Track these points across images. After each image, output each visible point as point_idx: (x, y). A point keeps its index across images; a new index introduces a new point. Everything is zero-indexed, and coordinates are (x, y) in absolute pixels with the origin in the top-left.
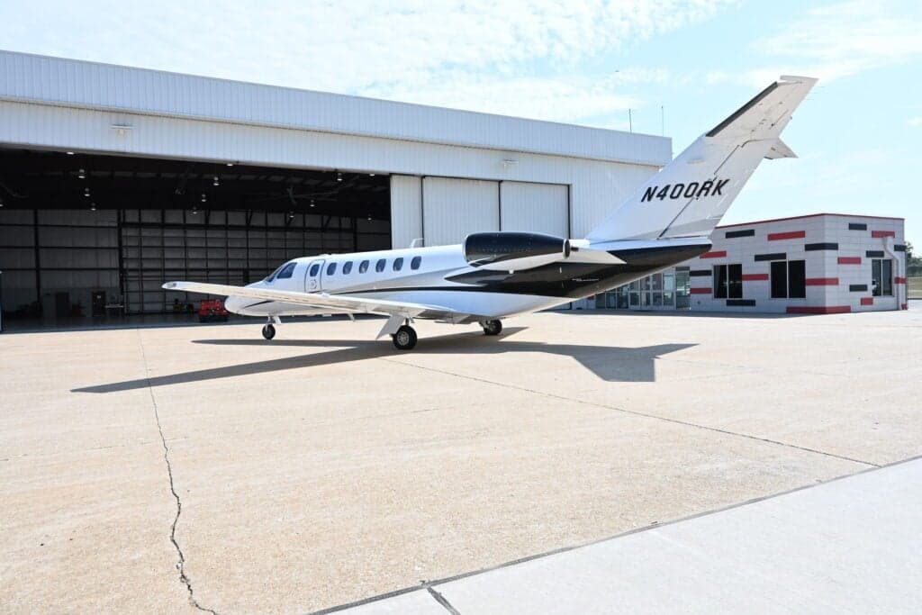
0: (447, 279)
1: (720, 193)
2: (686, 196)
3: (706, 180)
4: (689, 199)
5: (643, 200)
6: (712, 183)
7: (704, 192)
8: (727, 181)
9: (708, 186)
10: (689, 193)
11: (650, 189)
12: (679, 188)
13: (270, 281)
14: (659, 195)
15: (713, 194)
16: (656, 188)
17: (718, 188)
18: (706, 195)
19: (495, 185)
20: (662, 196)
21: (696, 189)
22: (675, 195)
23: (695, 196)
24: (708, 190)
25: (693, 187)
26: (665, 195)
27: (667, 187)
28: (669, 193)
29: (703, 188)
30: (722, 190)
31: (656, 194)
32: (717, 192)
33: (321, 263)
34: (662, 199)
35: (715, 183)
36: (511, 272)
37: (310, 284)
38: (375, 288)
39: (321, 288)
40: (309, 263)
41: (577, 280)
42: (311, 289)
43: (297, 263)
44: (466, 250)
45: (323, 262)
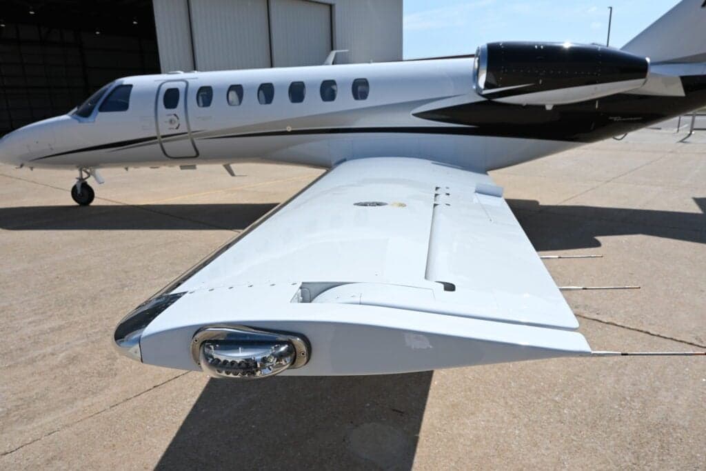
0: (417, 115)
5: (704, 6)
13: (86, 114)
33: (181, 86)
36: (549, 107)
37: (167, 121)
38: (289, 129)
39: (189, 128)
40: (157, 84)
41: (615, 119)
42: (170, 129)
43: (131, 86)
44: (488, 70)
45: (184, 84)
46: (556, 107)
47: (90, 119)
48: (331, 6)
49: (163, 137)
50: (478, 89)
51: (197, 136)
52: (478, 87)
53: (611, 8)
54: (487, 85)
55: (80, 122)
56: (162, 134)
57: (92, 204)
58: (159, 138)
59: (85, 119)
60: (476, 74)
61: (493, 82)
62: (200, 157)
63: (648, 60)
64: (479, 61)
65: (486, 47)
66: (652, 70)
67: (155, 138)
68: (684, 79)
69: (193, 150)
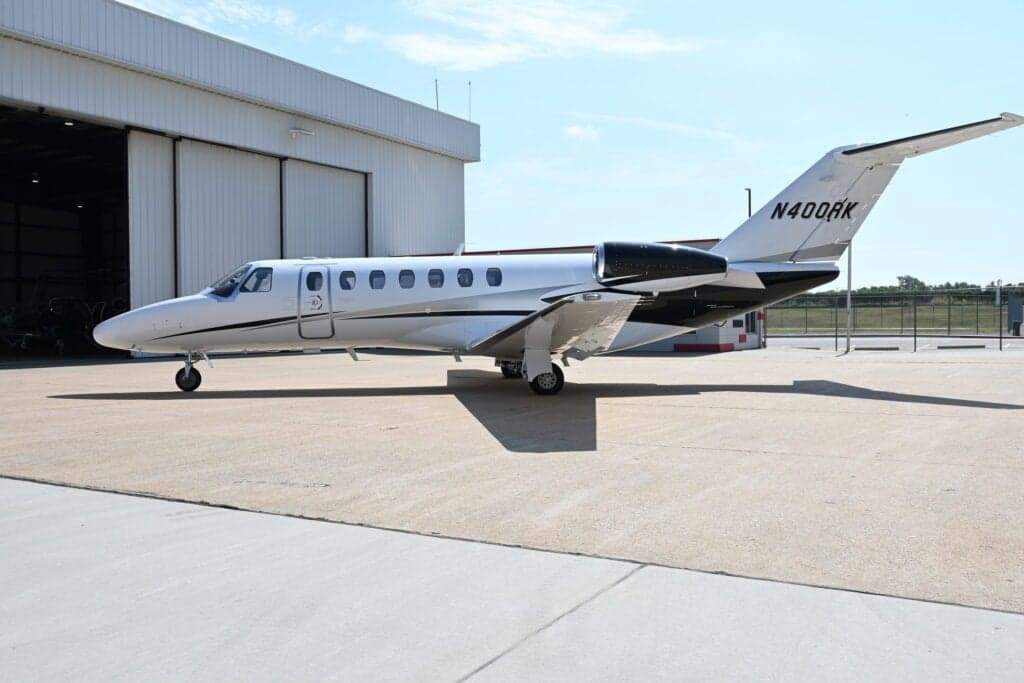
0: (545, 300)
1: (849, 217)
2: (817, 216)
3: (837, 201)
4: (820, 220)
5: (773, 217)
6: (842, 205)
7: (834, 213)
8: (856, 204)
9: (838, 207)
10: (821, 214)
11: (779, 205)
12: (811, 207)
13: (226, 294)
14: (790, 213)
15: (843, 217)
16: (787, 204)
17: (848, 211)
18: (836, 217)
19: (276, 162)
20: (793, 214)
21: (827, 209)
22: (807, 214)
23: (826, 217)
24: (838, 211)
25: (824, 207)
26: (796, 213)
27: (799, 205)
28: (800, 211)
29: (834, 209)
30: (852, 213)
31: (787, 211)
32: (846, 216)
33: (322, 270)
34: (793, 217)
35: (846, 205)
36: (655, 294)
37: (308, 302)
38: (428, 311)
39: (331, 308)
40: (298, 269)
41: (712, 306)
42: (312, 309)
43: (271, 269)
44: (606, 263)
45: (326, 269)
46: (661, 294)
47: (231, 298)
48: (366, 175)
49: (303, 317)
50: (598, 278)
51: (336, 317)
52: (598, 277)
53: (749, 191)
54: (606, 275)
55: (219, 301)
56: (303, 314)
57: (196, 390)
58: (299, 317)
59: (225, 299)
60: (596, 266)
61: (610, 272)
62: (334, 338)
63: (727, 259)
64: (597, 257)
65: (602, 245)
66: (729, 266)
67: (295, 318)
68: (760, 275)
69: (330, 329)
